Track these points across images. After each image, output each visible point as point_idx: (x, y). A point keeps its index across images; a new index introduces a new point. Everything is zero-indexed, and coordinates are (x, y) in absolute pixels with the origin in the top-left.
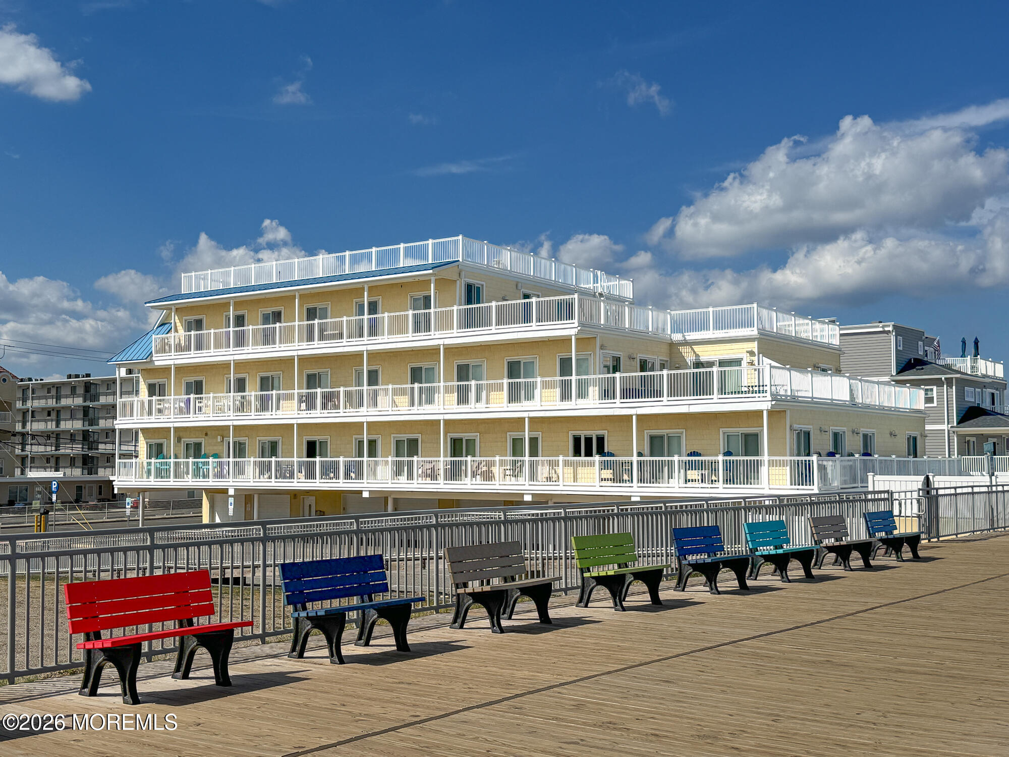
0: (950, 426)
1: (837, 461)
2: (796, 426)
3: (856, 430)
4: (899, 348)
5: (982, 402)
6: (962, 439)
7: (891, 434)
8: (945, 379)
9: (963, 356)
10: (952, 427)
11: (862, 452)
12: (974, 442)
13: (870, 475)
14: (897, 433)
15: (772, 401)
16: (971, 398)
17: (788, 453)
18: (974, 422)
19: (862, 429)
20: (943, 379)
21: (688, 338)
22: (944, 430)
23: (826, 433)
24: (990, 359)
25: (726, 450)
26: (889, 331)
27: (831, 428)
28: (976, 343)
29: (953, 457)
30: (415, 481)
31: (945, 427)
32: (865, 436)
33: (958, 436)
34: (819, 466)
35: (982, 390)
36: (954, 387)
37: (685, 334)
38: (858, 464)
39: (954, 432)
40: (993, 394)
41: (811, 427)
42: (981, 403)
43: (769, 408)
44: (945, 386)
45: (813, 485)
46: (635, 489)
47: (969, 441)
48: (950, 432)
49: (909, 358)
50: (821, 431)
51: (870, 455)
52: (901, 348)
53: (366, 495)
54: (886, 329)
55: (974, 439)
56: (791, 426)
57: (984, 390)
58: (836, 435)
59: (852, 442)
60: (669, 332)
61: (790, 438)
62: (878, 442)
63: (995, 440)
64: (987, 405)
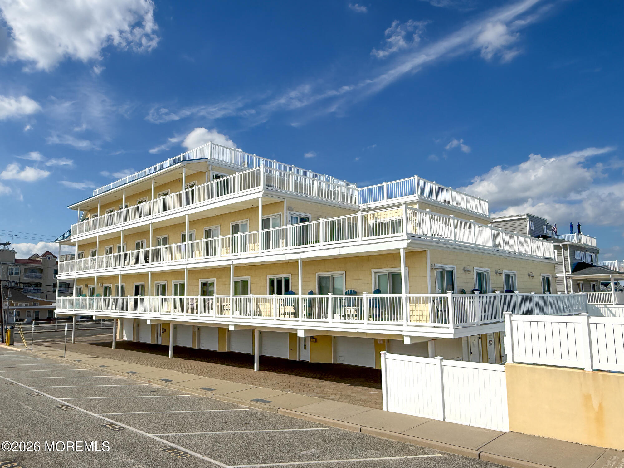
0: (567, 274)
1: (476, 298)
2: (437, 265)
3: (499, 271)
4: (531, 228)
5: (586, 260)
6: (575, 281)
7: (529, 276)
8: (562, 245)
9: (571, 233)
10: (568, 275)
11: (505, 289)
12: (582, 284)
13: (507, 315)
14: (534, 274)
15: (408, 239)
16: (580, 257)
17: (429, 290)
18: (583, 271)
19: (504, 271)
20: (561, 245)
21: (369, 206)
22: (563, 277)
23: (469, 273)
24: (588, 235)
25: (377, 288)
26: (525, 219)
27: (475, 268)
28: (579, 226)
29: (570, 293)
30: (184, 313)
31: (564, 275)
32: (508, 277)
33: (573, 280)
34: (455, 303)
35: (585, 253)
36: (568, 250)
37: (368, 204)
38: (498, 300)
39: (570, 278)
40: (591, 256)
41: (454, 266)
42: (584, 260)
43: (405, 247)
44: (562, 250)
45: (449, 323)
46: (300, 323)
47: (579, 284)
48: (568, 278)
49: (538, 235)
50: (465, 271)
51: (512, 292)
52: (533, 228)
53: (149, 322)
54: (523, 217)
55: (582, 282)
56: (432, 265)
57: (586, 253)
58: (480, 275)
59: (494, 281)
60: (357, 203)
61: (431, 277)
62: (518, 282)
63: (594, 283)
64: (588, 261)
